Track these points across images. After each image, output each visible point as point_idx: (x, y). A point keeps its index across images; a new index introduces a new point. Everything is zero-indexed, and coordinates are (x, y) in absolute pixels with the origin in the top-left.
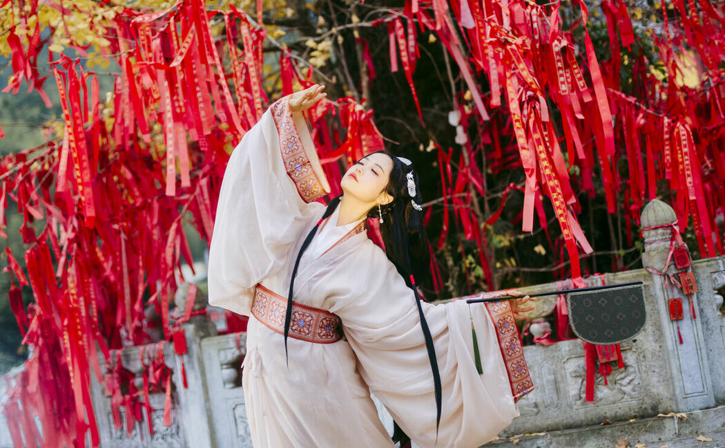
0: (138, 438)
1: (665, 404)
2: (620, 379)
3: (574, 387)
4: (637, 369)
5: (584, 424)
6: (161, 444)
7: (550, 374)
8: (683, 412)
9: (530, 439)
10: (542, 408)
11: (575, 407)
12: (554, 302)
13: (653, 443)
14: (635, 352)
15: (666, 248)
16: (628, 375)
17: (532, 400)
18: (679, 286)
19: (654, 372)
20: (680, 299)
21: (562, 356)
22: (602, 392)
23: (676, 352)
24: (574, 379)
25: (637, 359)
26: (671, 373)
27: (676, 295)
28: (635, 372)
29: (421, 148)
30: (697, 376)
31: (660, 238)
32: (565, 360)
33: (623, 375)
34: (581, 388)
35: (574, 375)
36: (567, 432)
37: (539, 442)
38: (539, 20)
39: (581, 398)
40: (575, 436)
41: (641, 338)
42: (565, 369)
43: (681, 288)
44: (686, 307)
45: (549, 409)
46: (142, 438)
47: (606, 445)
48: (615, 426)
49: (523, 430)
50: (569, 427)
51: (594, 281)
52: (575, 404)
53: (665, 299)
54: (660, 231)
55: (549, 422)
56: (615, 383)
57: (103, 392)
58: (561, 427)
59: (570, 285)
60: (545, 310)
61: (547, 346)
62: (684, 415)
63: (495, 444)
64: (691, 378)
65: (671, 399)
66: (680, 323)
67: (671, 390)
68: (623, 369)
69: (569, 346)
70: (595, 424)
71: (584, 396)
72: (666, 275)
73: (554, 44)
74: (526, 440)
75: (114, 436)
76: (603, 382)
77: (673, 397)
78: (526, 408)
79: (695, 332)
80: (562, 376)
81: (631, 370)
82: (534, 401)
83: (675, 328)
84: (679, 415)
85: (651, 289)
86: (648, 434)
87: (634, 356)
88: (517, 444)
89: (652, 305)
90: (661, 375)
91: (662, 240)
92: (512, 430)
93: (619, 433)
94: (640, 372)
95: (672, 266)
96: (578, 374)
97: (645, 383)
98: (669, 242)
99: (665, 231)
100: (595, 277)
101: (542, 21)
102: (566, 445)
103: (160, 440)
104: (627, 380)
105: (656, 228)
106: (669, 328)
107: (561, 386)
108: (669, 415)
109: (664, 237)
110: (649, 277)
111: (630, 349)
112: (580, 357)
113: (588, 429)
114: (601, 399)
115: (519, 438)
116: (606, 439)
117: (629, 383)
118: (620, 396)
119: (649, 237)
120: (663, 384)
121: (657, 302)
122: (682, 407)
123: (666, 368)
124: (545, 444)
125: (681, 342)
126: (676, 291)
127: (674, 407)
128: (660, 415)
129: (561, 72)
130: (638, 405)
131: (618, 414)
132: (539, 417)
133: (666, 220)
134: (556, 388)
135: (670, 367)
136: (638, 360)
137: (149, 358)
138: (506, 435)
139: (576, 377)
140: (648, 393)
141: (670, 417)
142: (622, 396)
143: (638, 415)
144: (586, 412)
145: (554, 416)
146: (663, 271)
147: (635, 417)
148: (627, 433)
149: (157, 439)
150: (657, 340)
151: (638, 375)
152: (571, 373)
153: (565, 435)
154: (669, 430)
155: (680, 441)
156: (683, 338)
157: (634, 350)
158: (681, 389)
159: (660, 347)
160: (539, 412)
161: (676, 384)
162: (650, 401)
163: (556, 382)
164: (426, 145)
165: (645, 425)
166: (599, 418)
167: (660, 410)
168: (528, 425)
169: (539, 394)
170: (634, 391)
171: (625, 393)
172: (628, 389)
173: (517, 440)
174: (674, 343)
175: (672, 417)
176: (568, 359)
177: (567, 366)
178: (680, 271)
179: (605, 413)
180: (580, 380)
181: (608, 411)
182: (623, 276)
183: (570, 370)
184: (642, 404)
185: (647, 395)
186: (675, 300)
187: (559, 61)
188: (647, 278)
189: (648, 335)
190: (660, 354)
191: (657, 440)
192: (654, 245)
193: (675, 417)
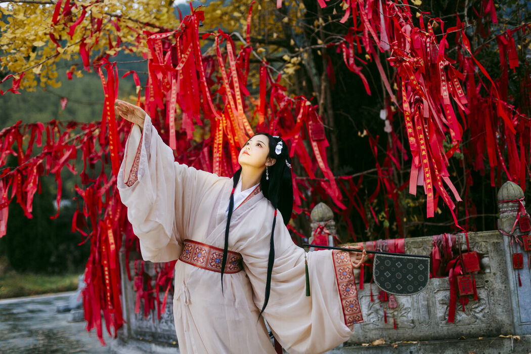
0: (151, 321)
1: (507, 328)
3: (440, 311)
4: (487, 302)
5: (446, 337)
6: (164, 326)
7: (424, 301)
8: (518, 335)
9: (405, 346)
10: (417, 324)
11: (440, 325)
12: (430, 250)
14: (487, 289)
15: (514, 217)
16: (480, 306)
17: (411, 317)
18: (521, 245)
19: (500, 304)
20: (521, 253)
21: (434, 288)
22: (461, 316)
23: (516, 292)
24: (441, 305)
25: (488, 294)
26: (512, 306)
27: (519, 251)
28: (485, 304)
29: (359, 134)
31: (510, 209)
32: (436, 291)
33: (476, 305)
34: (446, 312)
35: (441, 302)
36: (432, 342)
37: (412, 348)
38: (431, 46)
39: (445, 319)
40: (438, 346)
41: (491, 280)
42: (435, 298)
43: (523, 246)
44: (525, 260)
45: (422, 325)
46: (154, 321)
48: (467, 341)
49: (402, 338)
50: (435, 339)
51: (460, 236)
52: (441, 323)
53: (510, 253)
54: (511, 204)
55: (421, 334)
56: (471, 310)
57: (132, 288)
58: (430, 339)
59: (443, 238)
62: (518, 337)
63: (381, 347)
64: (526, 311)
65: (510, 325)
66: (520, 271)
67: (511, 319)
68: (477, 301)
69: (439, 282)
70: (455, 339)
71: (447, 317)
72: (512, 236)
73: (440, 63)
74: (402, 346)
75: (138, 318)
76: (461, 309)
77: (512, 324)
78: (406, 323)
80: (433, 302)
81: (483, 302)
82: (412, 318)
83: (517, 274)
84: (515, 337)
85: (502, 245)
86: (491, 349)
87: (486, 292)
88: (396, 348)
89: (501, 256)
90: (505, 307)
91: (511, 211)
92: (395, 338)
93: (470, 347)
94: (489, 304)
95: (518, 230)
96: (444, 302)
97: (493, 312)
98: (517, 212)
99: (514, 204)
100: (461, 234)
101: (433, 47)
102: (431, 352)
104: (480, 309)
105: (508, 202)
106: (512, 275)
107: (432, 309)
108: (508, 337)
109: (513, 209)
110: (501, 236)
111: (483, 287)
112: (446, 290)
113: (448, 341)
114: (459, 321)
115: (398, 344)
116: (460, 350)
117: (481, 311)
118: (473, 320)
119: (502, 208)
120: (506, 313)
121: (505, 255)
122: (518, 331)
123: (509, 303)
124: (416, 350)
125: (520, 285)
126: (519, 248)
127: (513, 331)
128: (501, 336)
129: (444, 83)
130: (487, 327)
131: (471, 333)
132: (414, 330)
133: (515, 196)
134: (428, 311)
135: (511, 302)
136: (488, 296)
137: (160, 268)
138: (390, 341)
139: (443, 304)
140: (495, 320)
142: (475, 320)
143: (485, 334)
144: (448, 329)
145: (425, 330)
146: (511, 233)
147: (483, 336)
148: (475, 346)
149: (163, 323)
150: (503, 282)
151: (488, 306)
152: (439, 301)
153: (431, 344)
154: (507, 347)
156: (522, 282)
157: (486, 288)
158: (518, 318)
159: (505, 287)
160: (415, 327)
161: (515, 314)
162: (495, 325)
163: (428, 307)
164: (362, 133)
165: (489, 342)
166: (458, 334)
167: (502, 332)
168: (406, 335)
169: (415, 314)
170: (484, 317)
171: (477, 318)
172: (480, 315)
173: (396, 345)
174: (515, 285)
175: (510, 338)
176: (438, 291)
177: (436, 296)
178: (523, 234)
179: (462, 331)
180: (446, 307)
181: (463, 329)
182: (481, 234)
183: (439, 299)
184: (489, 327)
185: (493, 321)
186: (518, 254)
187: (443, 75)
188: (499, 237)
189: (497, 277)
190: (505, 292)
192: (506, 214)
193: (512, 338)
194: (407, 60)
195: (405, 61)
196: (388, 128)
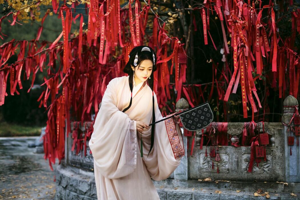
0: (80, 156)
1: (281, 178)
2: (264, 165)
3: (244, 165)
4: (271, 162)
5: (246, 180)
6: (88, 160)
7: (236, 159)
8: (287, 182)
9: (222, 183)
10: (230, 171)
11: (244, 173)
12: (242, 130)
13: (272, 192)
14: (272, 155)
15: (291, 116)
16: (267, 164)
18: (294, 132)
19: (278, 164)
20: (293, 137)
21: (242, 152)
22: (256, 169)
23: (288, 158)
24: (245, 162)
26: (285, 166)
28: (270, 163)
29: (207, 61)
30: (295, 169)
31: (290, 111)
32: (243, 154)
33: (265, 164)
34: (247, 166)
36: (238, 182)
37: (226, 184)
38: (253, 15)
39: (246, 170)
40: (241, 184)
41: (275, 150)
42: (242, 157)
44: (295, 140)
45: (233, 172)
46: (82, 157)
47: (253, 190)
48: (258, 184)
49: (221, 178)
50: (240, 180)
51: (260, 124)
53: (287, 136)
55: (232, 177)
56: (262, 166)
57: (71, 137)
58: (237, 180)
59: (250, 124)
60: (238, 133)
61: (237, 147)
62: (287, 184)
63: (209, 182)
64: (293, 169)
65: (283, 176)
66: (292, 147)
67: (284, 173)
68: (266, 161)
69: (245, 148)
70: (251, 181)
71: (248, 169)
72: (289, 127)
73: (257, 25)
74: (221, 183)
75: (73, 154)
76: (256, 165)
77: (284, 176)
78: (224, 170)
79: (298, 151)
80: (241, 160)
82: (228, 168)
83: (290, 148)
84: (285, 183)
85: (283, 131)
86: (271, 189)
87: (271, 157)
88: (217, 183)
89: (282, 137)
90: (281, 166)
92: (217, 178)
93: (259, 187)
95: (293, 123)
97: (274, 168)
98: (293, 113)
99: (292, 109)
102: (237, 188)
103: (88, 158)
104: (267, 166)
105: (289, 107)
106: (287, 149)
107: (240, 164)
109: (291, 111)
111: (270, 154)
112: (249, 153)
113: (247, 182)
114: (254, 172)
115: (219, 181)
116: (253, 188)
117: (267, 167)
118: (262, 172)
119: (285, 110)
120: (281, 170)
121: (284, 137)
122: (287, 180)
123: (283, 164)
124: (228, 185)
125: (291, 154)
126: (292, 134)
127: (284, 180)
128: (277, 182)
129: (258, 37)
130: (269, 176)
131: (261, 179)
132: (228, 175)
133: (293, 104)
134: (237, 164)
135: (285, 164)
136: (272, 159)
137: (88, 127)
138: (214, 179)
139: (246, 161)
141: (281, 184)
142: (264, 172)
143: (268, 180)
144: (248, 176)
145: (234, 175)
146: (289, 125)
148: (262, 187)
150: (281, 152)
151: (271, 165)
152: (244, 159)
154: (280, 189)
155: (283, 194)
156: (292, 152)
158: (288, 173)
159: (282, 155)
160: (229, 173)
161: (286, 171)
162: (274, 176)
163: (238, 162)
164: (209, 61)
165: (270, 185)
166: (253, 179)
167: (278, 180)
168: (224, 177)
169: (230, 165)
170: (269, 171)
172: (266, 169)
173: (218, 182)
174: (288, 154)
175: (282, 184)
176: (244, 154)
177: (243, 156)
178: (295, 126)
180: (248, 163)
181: (256, 176)
182: (272, 124)
184: (271, 176)
185: (274, 173)
186: (291, 137)
187: (258, 33)
188: (282, 126)
189: (278, 149)
190: (282, 158)
191: (274, 192)
192: (287, 114)
194: (239, 22)
195: (238, 23)
196: (224, 60)
